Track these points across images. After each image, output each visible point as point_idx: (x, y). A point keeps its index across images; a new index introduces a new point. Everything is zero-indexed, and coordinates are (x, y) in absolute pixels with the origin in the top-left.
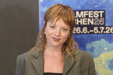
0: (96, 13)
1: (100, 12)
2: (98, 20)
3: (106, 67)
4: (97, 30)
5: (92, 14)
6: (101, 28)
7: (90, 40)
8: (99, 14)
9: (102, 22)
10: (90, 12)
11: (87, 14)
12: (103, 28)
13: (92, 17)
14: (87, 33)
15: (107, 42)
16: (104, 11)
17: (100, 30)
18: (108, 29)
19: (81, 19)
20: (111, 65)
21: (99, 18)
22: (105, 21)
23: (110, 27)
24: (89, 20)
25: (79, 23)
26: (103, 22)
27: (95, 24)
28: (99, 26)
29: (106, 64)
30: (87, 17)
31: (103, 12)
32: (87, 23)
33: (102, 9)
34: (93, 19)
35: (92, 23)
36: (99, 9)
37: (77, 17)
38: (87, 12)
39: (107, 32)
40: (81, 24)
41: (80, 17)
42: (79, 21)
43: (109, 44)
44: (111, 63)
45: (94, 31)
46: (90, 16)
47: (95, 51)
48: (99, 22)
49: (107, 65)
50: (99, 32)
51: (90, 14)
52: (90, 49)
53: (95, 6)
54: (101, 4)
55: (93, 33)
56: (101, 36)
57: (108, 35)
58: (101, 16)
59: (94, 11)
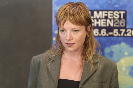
0: (116, 13)
1: (120, 12)
2: (118, 21)
3: (127, 74)
4: (117, 33)
5: (112, 15)
6: (121, 30)
7: (109, 43)
8: (120, 15)
9: (122, 24)
10: (109, 12)
11: (106, 15)
12: (123, 31)
13: (112, 18)
14: (106, 36)
15: (129, 46)
16: (126, 11)
17: (120, 32)
18: (129, 32)
19: (99, 20)
20: (132, 72)
21: (120, 19)
22: (126, 23)
23: (132, 30)
24: (108, 21)
25: (97, 25)
26: (124, 24)
27: (115, 26)
28: (119, 28)
29: (126, 71)
30: (106, 18)
31: (124, 12)
32: (106, 24)
33: (123, 9)
34: (112, 21)
35: (112, 25)
36: (120, 9)
37: (95, 17)
38: (106, 12)
39: (128, 35)
40: (99, 25)
41: (98, 17)
42: (98, 23)
43: (130, 48)
44: (132, 70)
45: (113, 33)
46: (109, 17)
47: (114, 55)
48: (119, 24)
49: (128, 71)
50: (119, 35)
51: (109, 15)
52: (109, 54)
53: (115, 6)
54: (122, 3)
55: (112, 36)
56: (122, 40)
57: (129, 38)
58: (122, 17)
59: (114, 11)
